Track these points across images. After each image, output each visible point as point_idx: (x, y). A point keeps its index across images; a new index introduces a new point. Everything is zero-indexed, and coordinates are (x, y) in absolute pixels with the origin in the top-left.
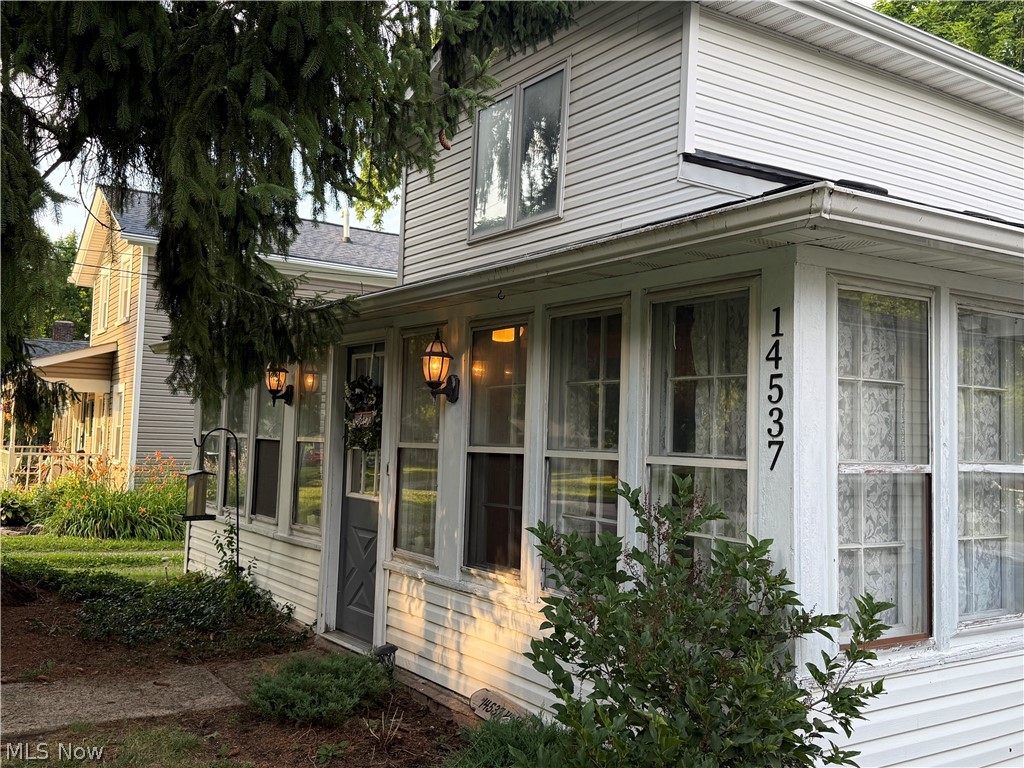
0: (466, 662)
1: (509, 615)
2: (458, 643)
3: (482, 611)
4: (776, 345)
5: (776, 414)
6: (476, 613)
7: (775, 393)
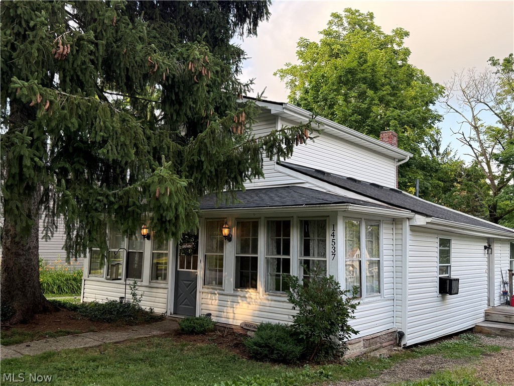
0: (236, 315)
1: (253, 300)
2: (233, 311)
3: (242, 300)
4: (334, 233)
5: (334, 248)
6: (240, 301)
7: (333, 243)
